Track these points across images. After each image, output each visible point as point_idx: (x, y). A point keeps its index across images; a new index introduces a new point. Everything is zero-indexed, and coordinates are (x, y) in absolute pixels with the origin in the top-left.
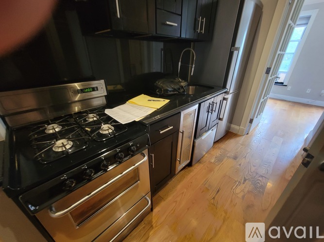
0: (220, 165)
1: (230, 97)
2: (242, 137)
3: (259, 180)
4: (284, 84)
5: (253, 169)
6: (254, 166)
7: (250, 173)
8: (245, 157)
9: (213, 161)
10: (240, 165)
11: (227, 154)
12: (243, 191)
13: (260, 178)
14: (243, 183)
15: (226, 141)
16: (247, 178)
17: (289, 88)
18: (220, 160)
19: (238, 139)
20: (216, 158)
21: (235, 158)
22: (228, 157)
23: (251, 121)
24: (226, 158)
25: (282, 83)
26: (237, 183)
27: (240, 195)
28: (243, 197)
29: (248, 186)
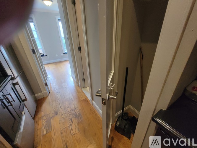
0: (52, 130)
1: (18, 80)
2: (48, 97)
3: (76, 112)
4: (45, 55)
5: (69, 109)
6: (68, 107)
7: (70, 113)
8: (60, 107)
9: (45, 132)
10: (62, 115)
11: (50, 116)
12: (76, 127)
13: (75, 111)
14: (72, 123)
15: (41, 108)
16: (71, 118)
17: (48, 56)
18: (49, 126)
19: (47, 100)
20: (45, 128)
21: (56, 114)
22: (52, 118)
23: (46, 85)
24: (51, 119)
25: (44, 55)
26: (70, 126)
27: (77, 132)
28: (79, 130)
29: (75, 121)
